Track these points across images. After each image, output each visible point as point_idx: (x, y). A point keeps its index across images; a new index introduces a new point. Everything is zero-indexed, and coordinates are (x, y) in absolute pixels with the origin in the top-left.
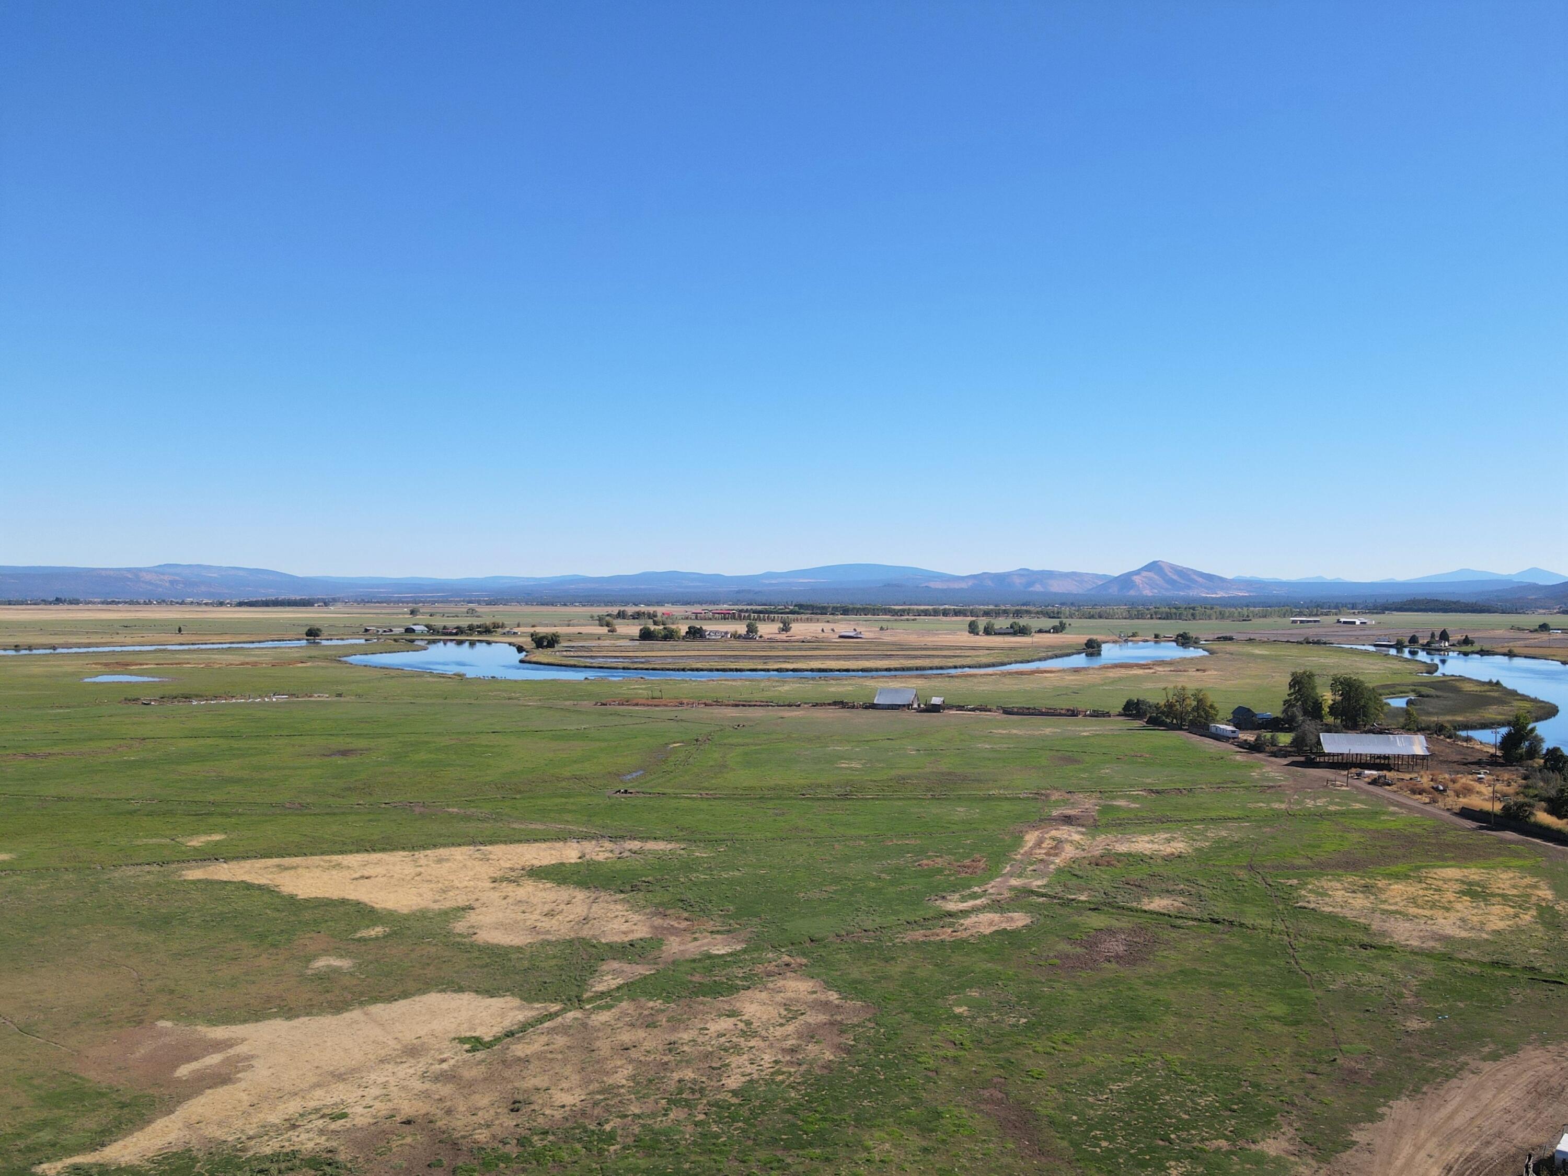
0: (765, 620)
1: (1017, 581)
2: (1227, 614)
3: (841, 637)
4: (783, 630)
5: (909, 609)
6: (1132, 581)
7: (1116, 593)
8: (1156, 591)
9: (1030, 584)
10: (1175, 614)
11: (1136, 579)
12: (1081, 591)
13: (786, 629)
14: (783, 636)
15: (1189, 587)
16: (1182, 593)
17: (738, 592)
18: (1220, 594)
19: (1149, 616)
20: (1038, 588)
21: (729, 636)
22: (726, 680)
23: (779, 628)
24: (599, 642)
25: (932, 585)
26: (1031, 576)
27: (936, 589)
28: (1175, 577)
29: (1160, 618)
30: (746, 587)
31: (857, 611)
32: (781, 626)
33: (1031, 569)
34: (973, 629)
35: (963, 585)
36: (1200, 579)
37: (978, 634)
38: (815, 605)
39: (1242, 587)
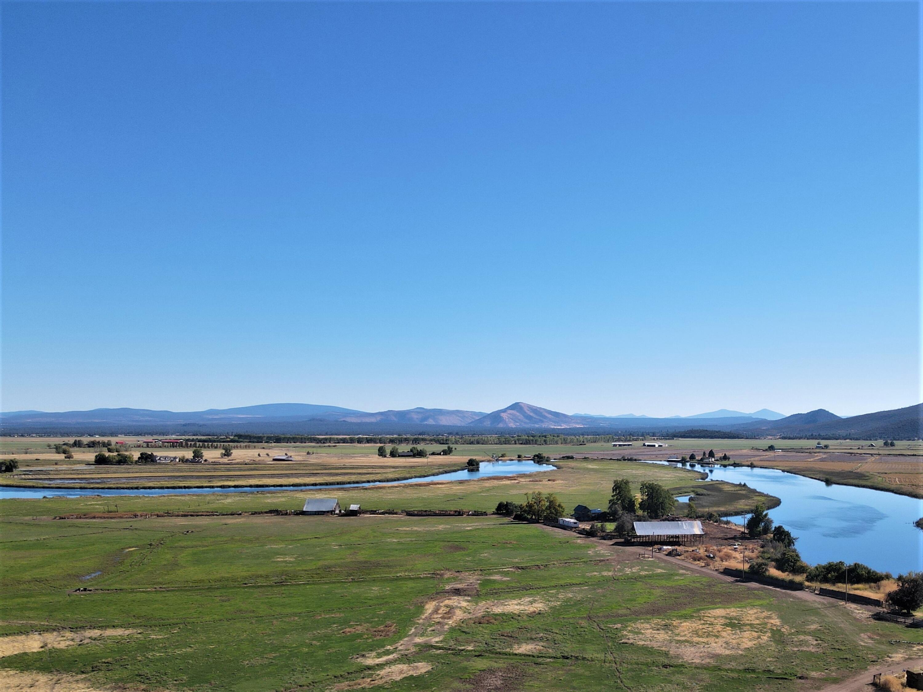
0: (209, 448)
1: (415, 416)
2: (569, 440)
3: (274, 460)
4: (225, 455)
5: (330, 438)
6: (501, 417)
7: (489, 426)
8: (518, 424)
9: (426, 419)
10: (533, 440)
11: (504, 415)
12: (463, 424)
13: (227, 454)
14: (226, 460)
15: (542, 421)
16: (537, 426)
17: (184, 425)
18: (564, 426)
19: (513, 442)
20: (431, 422)
21: (178, 460)
22: (175, 496)
23: (222, 454)
24: (56, 466)
25: (349, 420)
26: (425, 413)
27: (351, 423)
28: (532, 414)
29: (521, 444)
30: (192, 421)
31: (288, 440)
32: (224, 452)
33: (425, 408)
34: (381, 453)
35: (373, 420)
36: (549, 416)
37: (385, 456)
38: (252, 435)
39: (579, 421)
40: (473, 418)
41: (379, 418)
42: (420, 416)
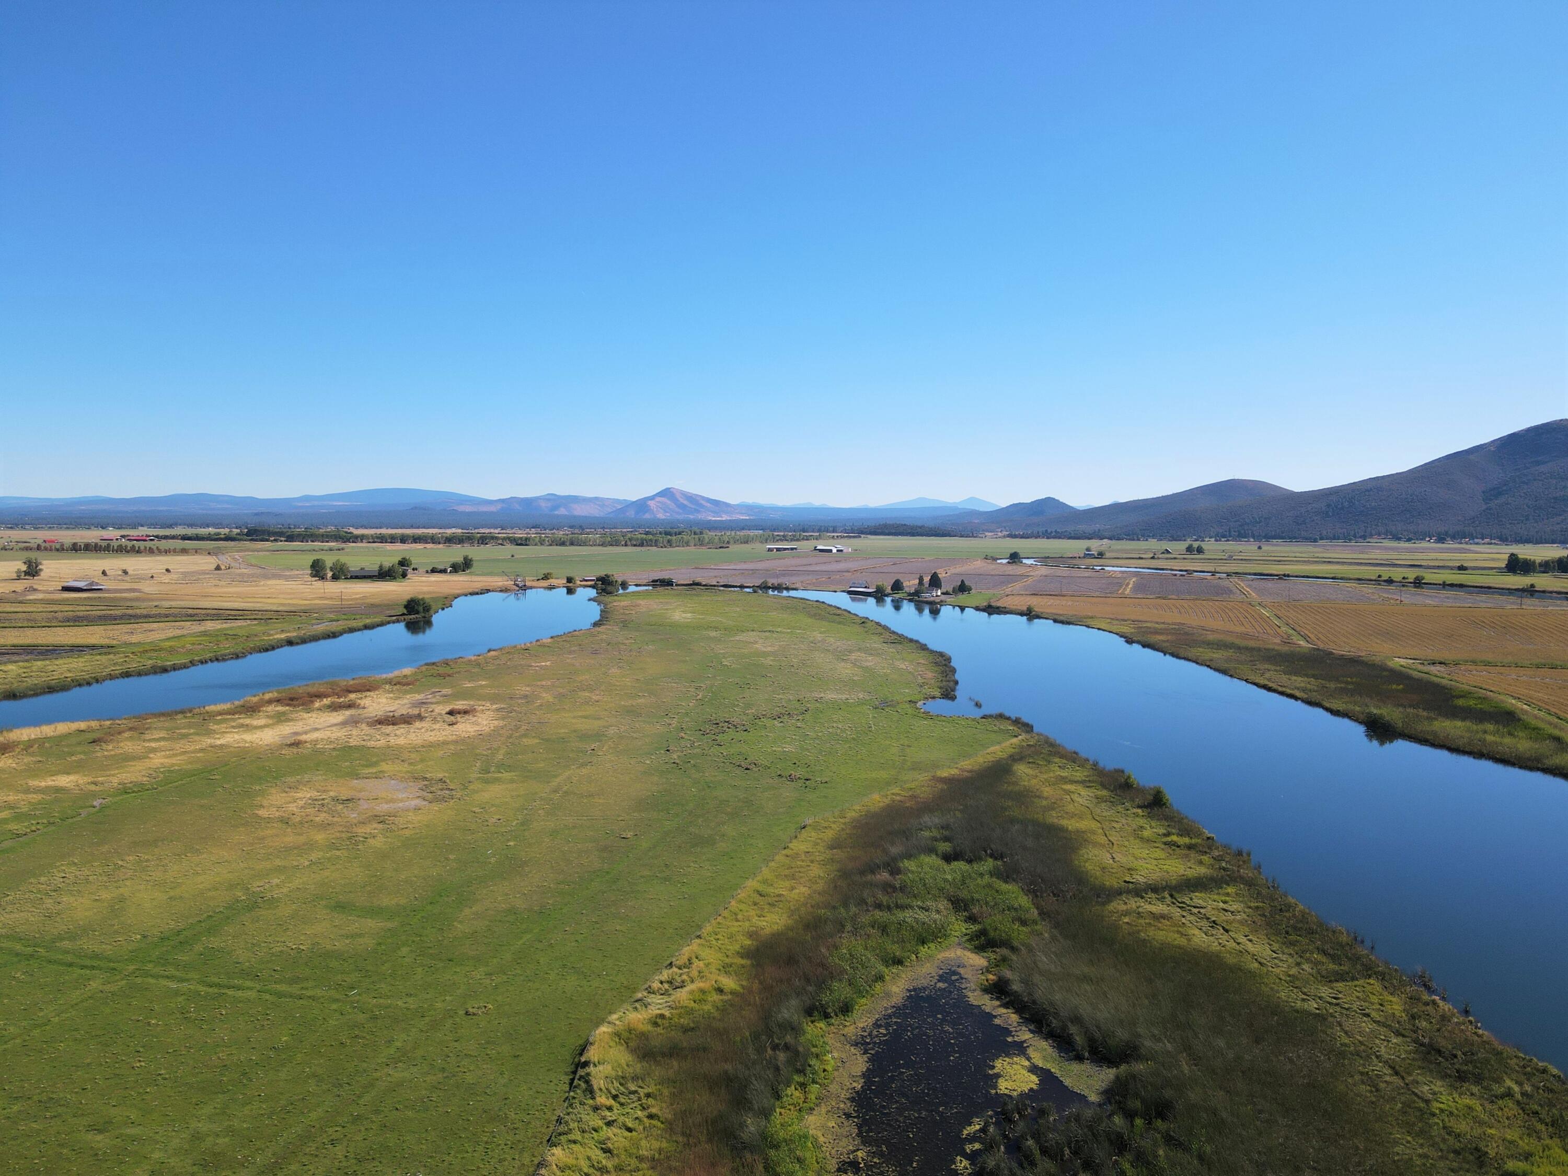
1: (543, 504)
2: (707, 540)
6: (648, 506)
7: (633, 516)
8: (668, 514)
9: (556, 507)
10: (651, 540)
11: (651, 503)
12: (602, 514)
15: (698, 511)
16: (692, 517)
18: (725, 518)
19: (623, 543)
20: (562, 511)
25: (461, 508)
26: (556, 501)
27: (462, 513)
28: (686, 502)
29: (635, 545)
33: (556, 494)
35: (493, 509)
36: (709, 505)
39: (743, 512)
40: (614, 507)
41: (499, 506)
42: (549, 504)
